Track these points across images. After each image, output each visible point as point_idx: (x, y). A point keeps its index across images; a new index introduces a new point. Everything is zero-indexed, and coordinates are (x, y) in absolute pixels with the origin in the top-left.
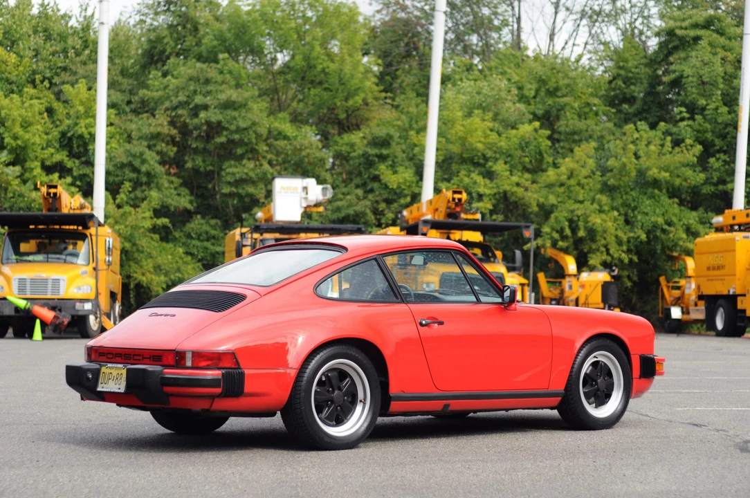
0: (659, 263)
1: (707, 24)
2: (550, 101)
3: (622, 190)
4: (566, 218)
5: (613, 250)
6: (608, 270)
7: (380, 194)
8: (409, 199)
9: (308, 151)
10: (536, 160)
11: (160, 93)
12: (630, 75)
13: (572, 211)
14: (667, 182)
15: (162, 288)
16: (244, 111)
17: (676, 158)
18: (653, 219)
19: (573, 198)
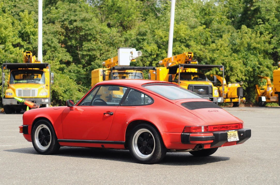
0: (256, 80)
2: (207, 18)
4: (221, 62)
5: (239, 74)
6: (239, 83)
9: (116, 37)
10: (205, 40)
11: (55, 15)
12: (235, 7)
13: (224, 60)
14: (259, 48)
15: (63, 92)
16: (91, 22)
17: (262, 39)
18: (254, 63)
19: (223, 55)
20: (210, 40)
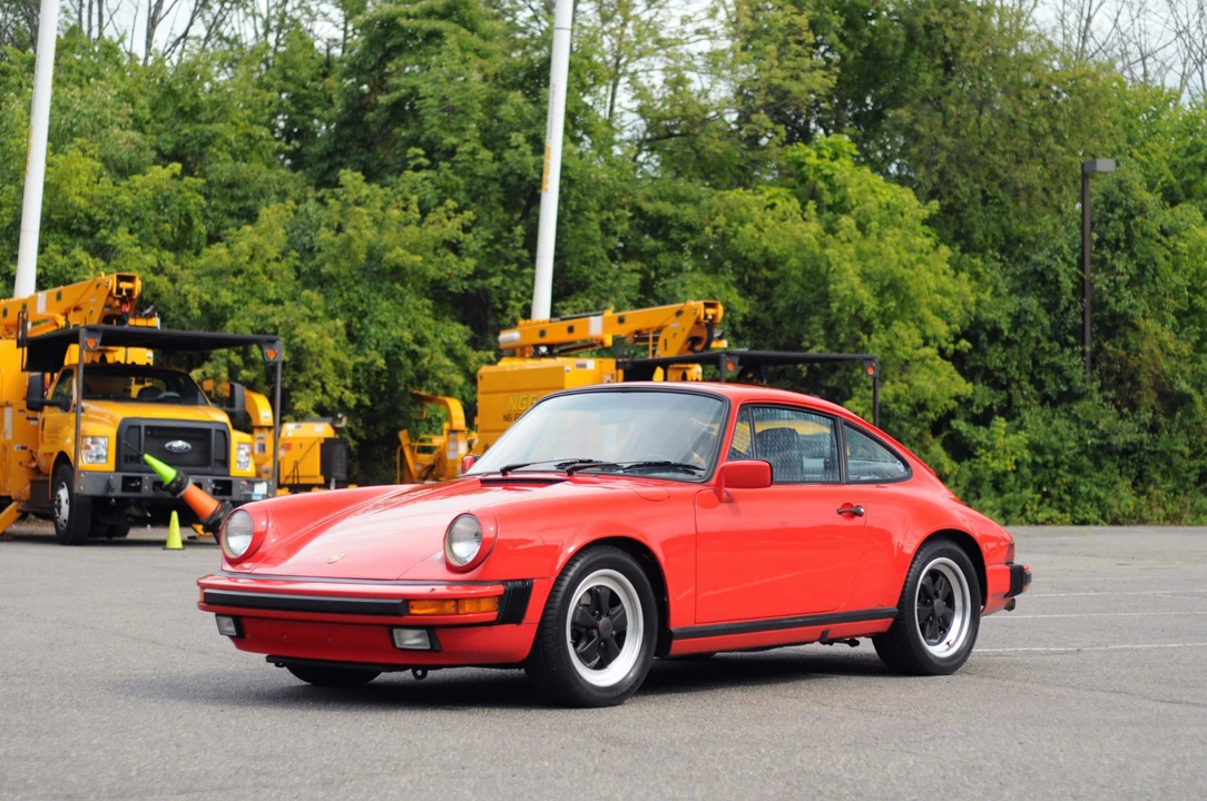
0: (402, 408)
1: (449, 12)
2: (187, 130)
3: (341, 283)
4: (252, 328)
5: (332, 383)
6: (330, 419)
10: (180, 227)
12: (304, 91)
13: (263, 318)
14: (416, 271)
18: (394, 333)
19: (258, 295)
20: (201, 228)
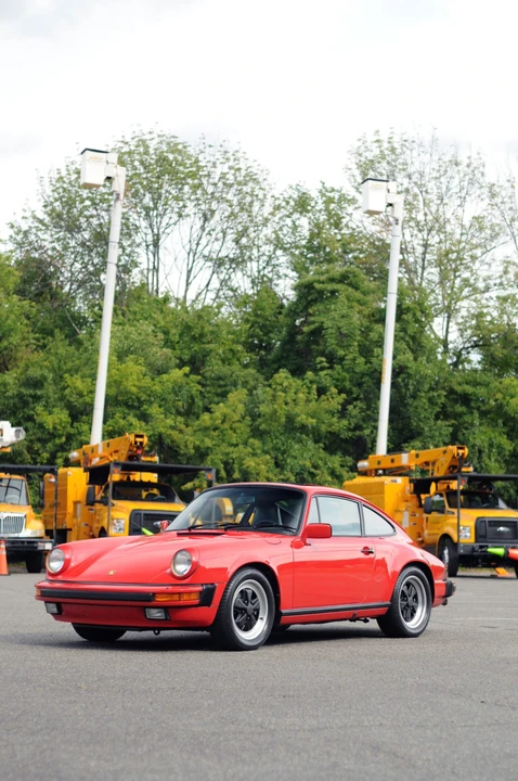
1: (343, 279)
2: (196, 347)
3: (272, 434)
4: (221, 460)
7: (34, 434)
8: (64, 439)
10: (188, 403)
12: (267, 323)
13: (228, 454)
14: (313, 428)
17: (322, 405)
18: (301, 463)
19: (226, 441)
20: (200, 404)
